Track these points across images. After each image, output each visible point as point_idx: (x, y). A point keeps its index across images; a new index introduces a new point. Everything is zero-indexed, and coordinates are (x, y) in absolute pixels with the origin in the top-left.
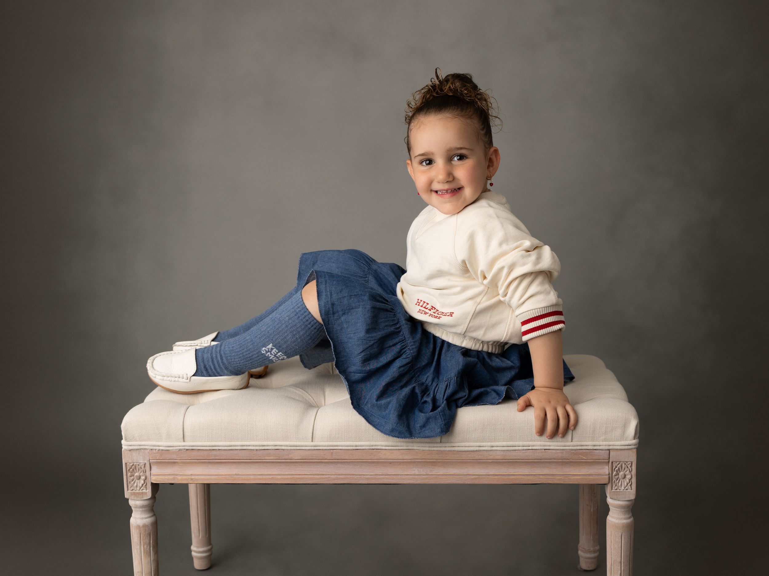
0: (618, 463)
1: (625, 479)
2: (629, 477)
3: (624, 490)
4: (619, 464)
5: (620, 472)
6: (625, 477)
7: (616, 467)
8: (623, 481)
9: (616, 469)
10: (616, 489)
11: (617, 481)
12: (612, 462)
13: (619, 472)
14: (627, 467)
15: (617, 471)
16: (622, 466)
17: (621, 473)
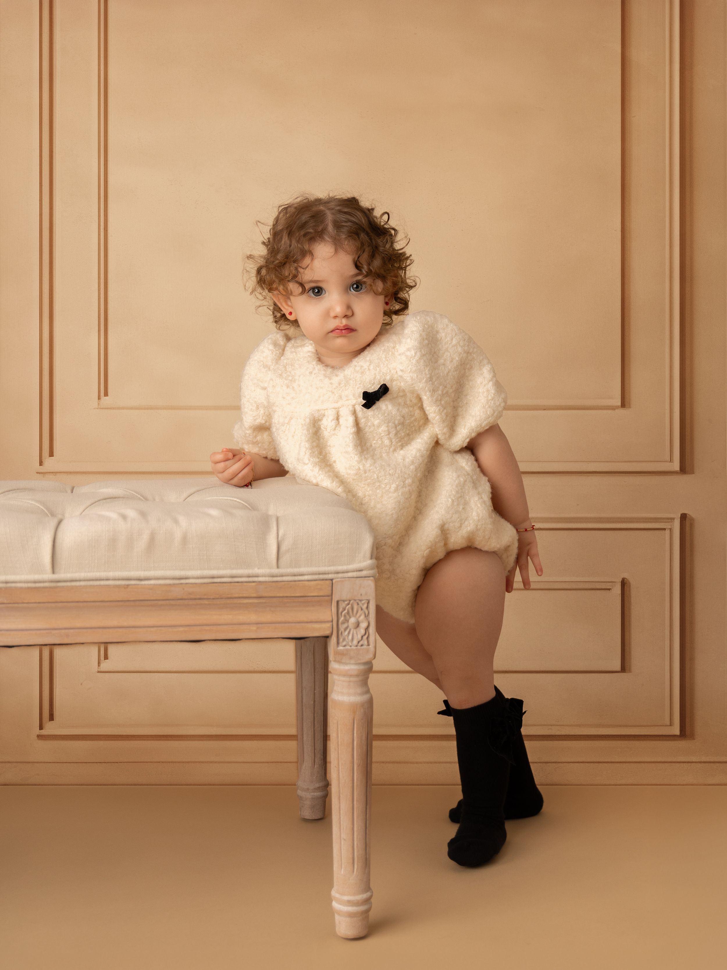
0: (346, 603)
1: (358, 629)
2: (364, 625)
3: (357, 646)
4: (348, 604)
5: (350, 617)
6: (358, 625)
7: (344, 609)
8: (355, 632)
9: (343, 613)
10: (345, 646)
11: (347, 633)
12: (338, 602)
13: (348, 617)
14: (362, 609)
15: (345, 616)
16: (352, 609)
17: (352, 620)
